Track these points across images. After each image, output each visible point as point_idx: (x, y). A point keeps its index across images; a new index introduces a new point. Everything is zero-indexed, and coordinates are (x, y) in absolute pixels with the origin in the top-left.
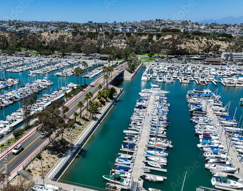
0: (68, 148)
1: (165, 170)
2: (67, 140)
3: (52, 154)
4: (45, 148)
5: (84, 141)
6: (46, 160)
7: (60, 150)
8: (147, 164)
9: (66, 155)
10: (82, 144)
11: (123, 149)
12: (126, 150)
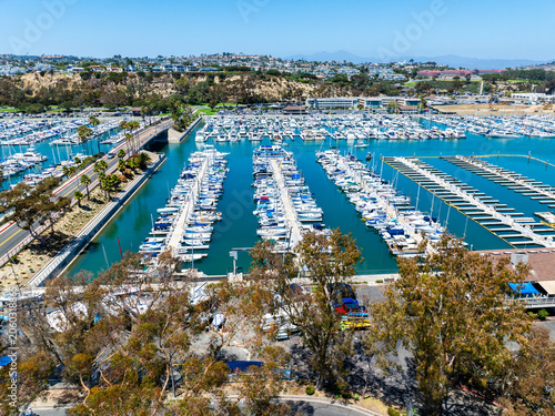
0: (66, 243)
1: (207, 247)
2: (65, 232)
3: (38, 254)
4: (26, 248)
5: (95, 231)
6: (27, 264)
7: (54, 247)
8: (184, 244)
9: (64, 251)
10: (90, 236)
11: (154, 232)
12: (157, 232)
